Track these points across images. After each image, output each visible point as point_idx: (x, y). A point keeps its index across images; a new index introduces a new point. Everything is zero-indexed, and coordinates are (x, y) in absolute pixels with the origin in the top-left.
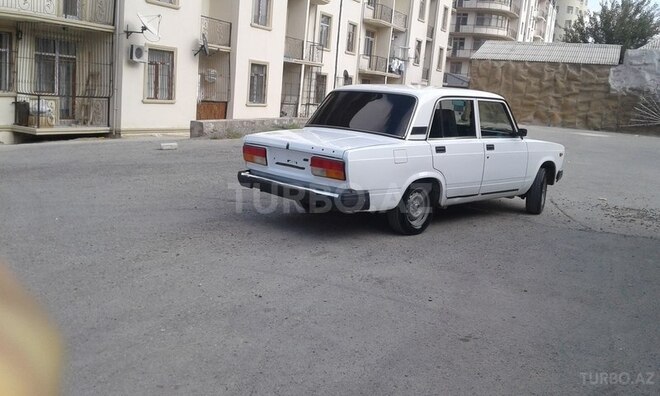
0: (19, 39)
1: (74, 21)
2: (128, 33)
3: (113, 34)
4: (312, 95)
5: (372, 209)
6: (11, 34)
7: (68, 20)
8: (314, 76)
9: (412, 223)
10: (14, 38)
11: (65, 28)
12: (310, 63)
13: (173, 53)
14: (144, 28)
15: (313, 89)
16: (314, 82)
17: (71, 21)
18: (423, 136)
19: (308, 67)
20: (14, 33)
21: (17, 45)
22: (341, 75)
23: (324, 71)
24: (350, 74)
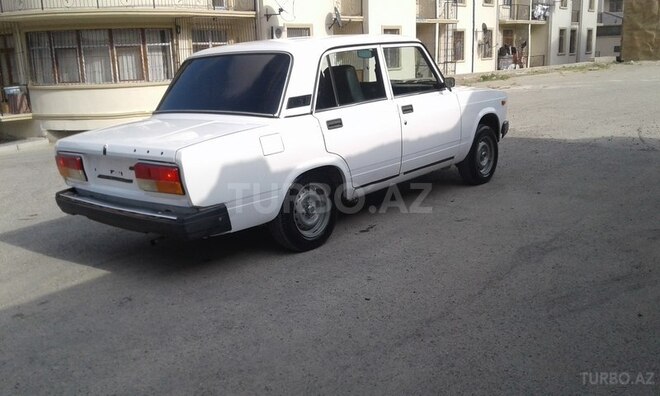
0: (178, 33)
1: (220, 11)
2: (268, 16)
3: (255, 18)
4: (450, 53)
5: (235, 228)
6: (171, 29)
7: (216, 11)
8: (450, 33)
9: (305, 233)
10: (174, 31)
11: (214, 18)
12: (445, 21)
13: (309, 29)
14: (281, 10)
15: (450, 46)
16: (450, 40)
17: (220, 12)
18: (306, 109)
19: (443, 27)
20: (174, 27)
21: (177, 39)
22: (479, 28)
23: (459, 27)
24: (489, 27)
